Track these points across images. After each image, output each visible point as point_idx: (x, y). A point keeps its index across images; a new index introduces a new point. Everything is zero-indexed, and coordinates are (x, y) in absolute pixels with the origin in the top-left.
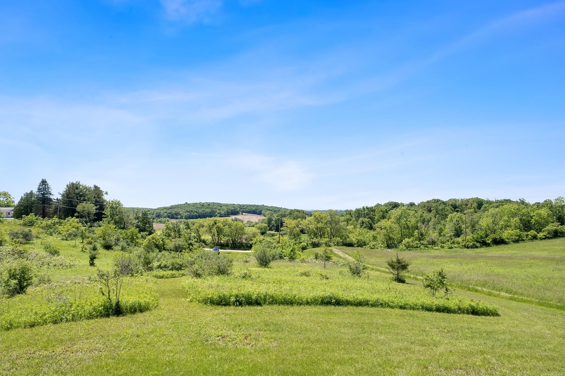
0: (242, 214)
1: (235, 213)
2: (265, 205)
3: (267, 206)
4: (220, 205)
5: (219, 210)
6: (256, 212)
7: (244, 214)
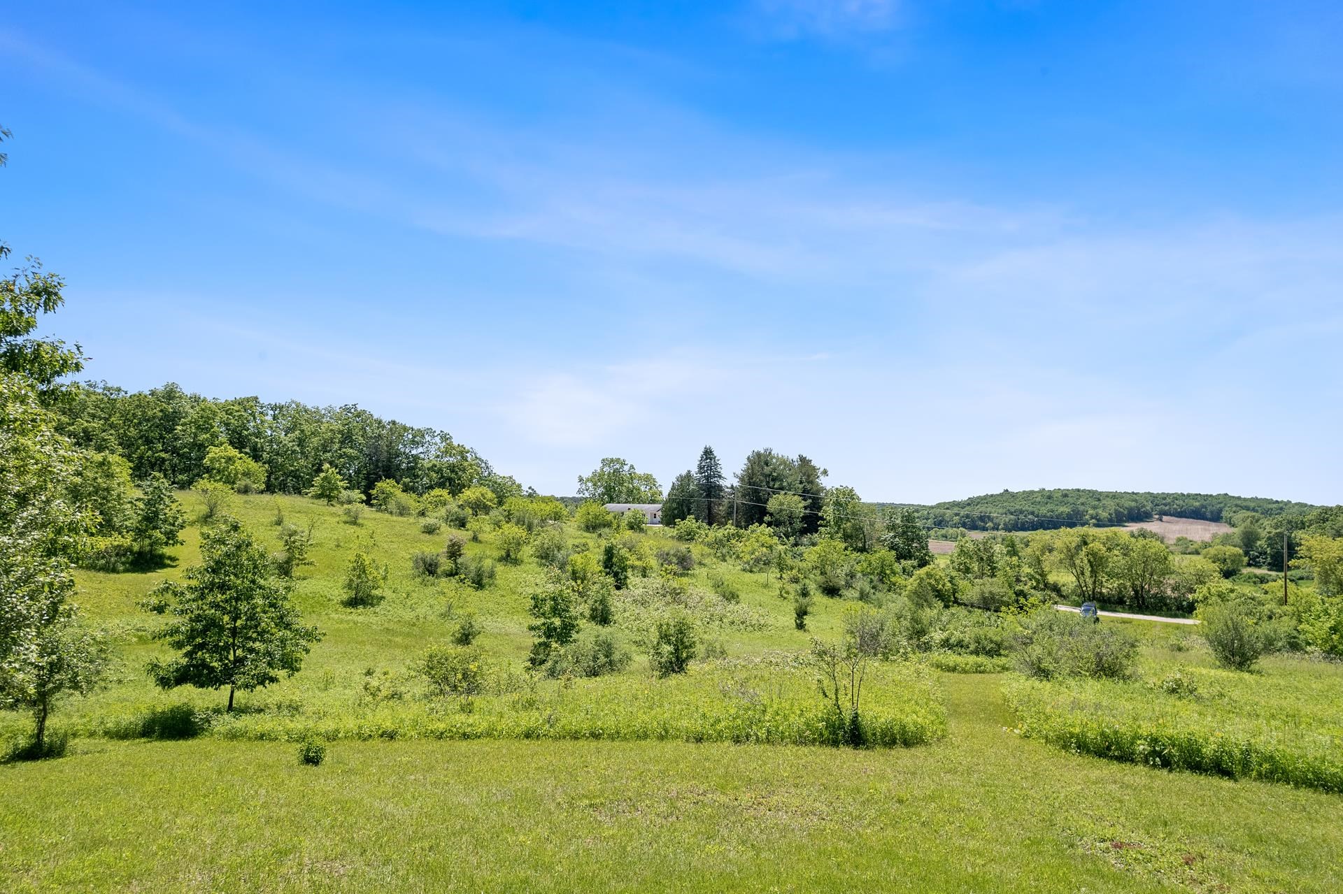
0: (1161, 520)
1: (1138, 515)
2: (1230, 494)
3: (1239, 498)
4: (1096, 496)
5: (1095, 508)
6: (1205, 513)
7: (1165, 518)
